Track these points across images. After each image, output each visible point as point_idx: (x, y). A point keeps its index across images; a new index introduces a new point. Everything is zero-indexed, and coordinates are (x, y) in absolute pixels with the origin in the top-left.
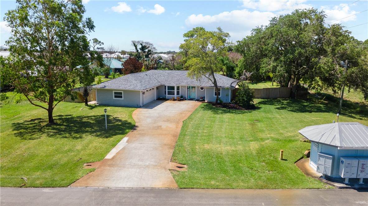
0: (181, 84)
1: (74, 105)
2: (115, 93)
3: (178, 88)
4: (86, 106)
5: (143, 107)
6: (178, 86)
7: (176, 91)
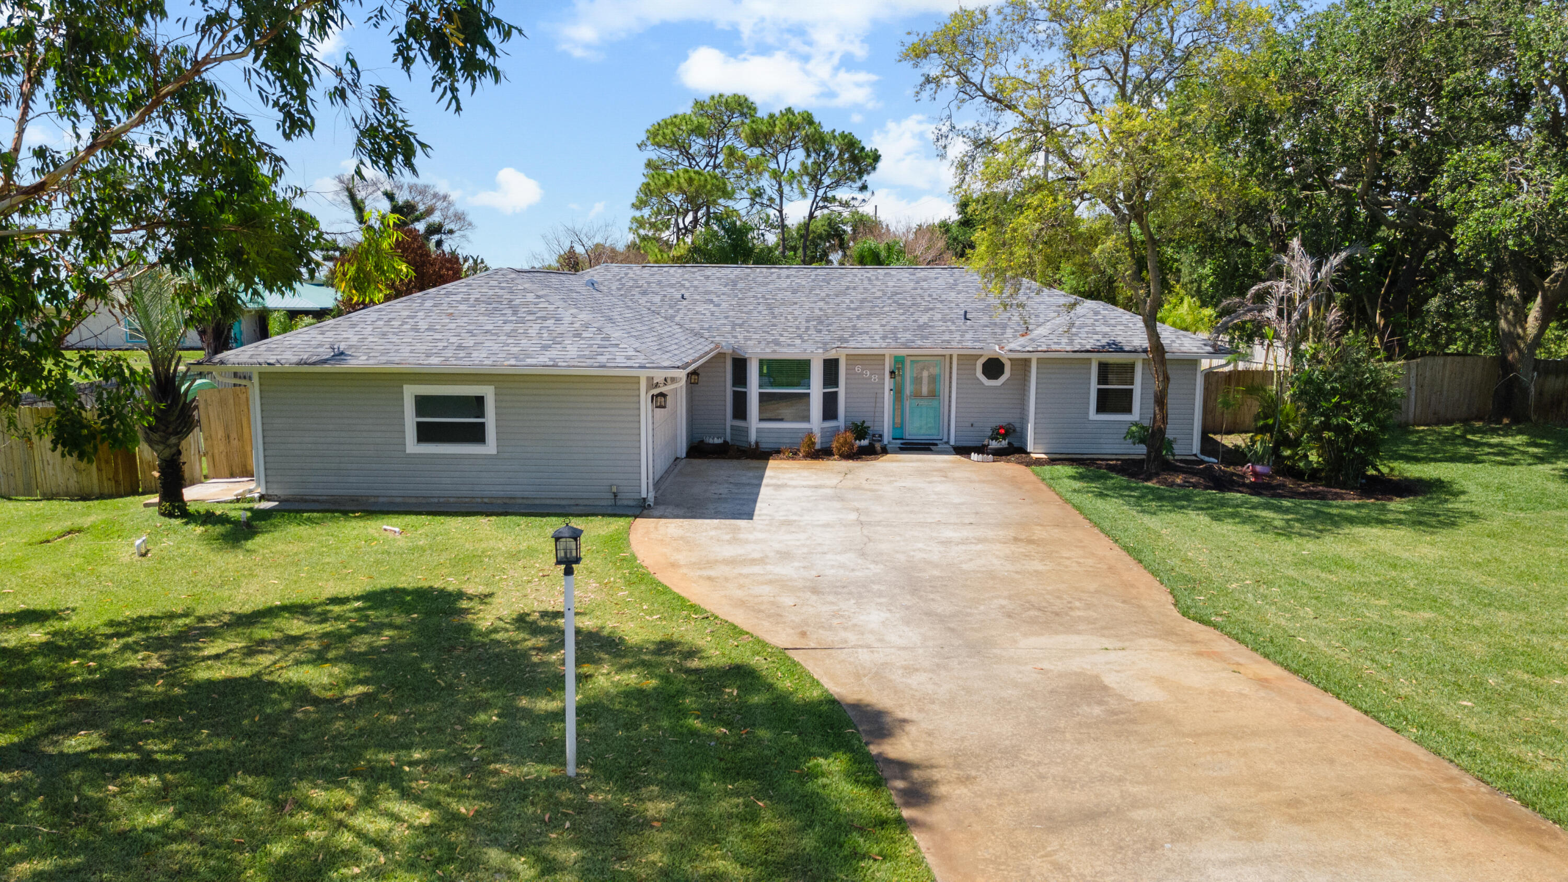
0: (852, 344)
1: (48, 519)
2: (424, 404)
3: (831, 367)
4: (171, 515)
5: (660, 510)
6: (832, 355)
7: (816, 389)
